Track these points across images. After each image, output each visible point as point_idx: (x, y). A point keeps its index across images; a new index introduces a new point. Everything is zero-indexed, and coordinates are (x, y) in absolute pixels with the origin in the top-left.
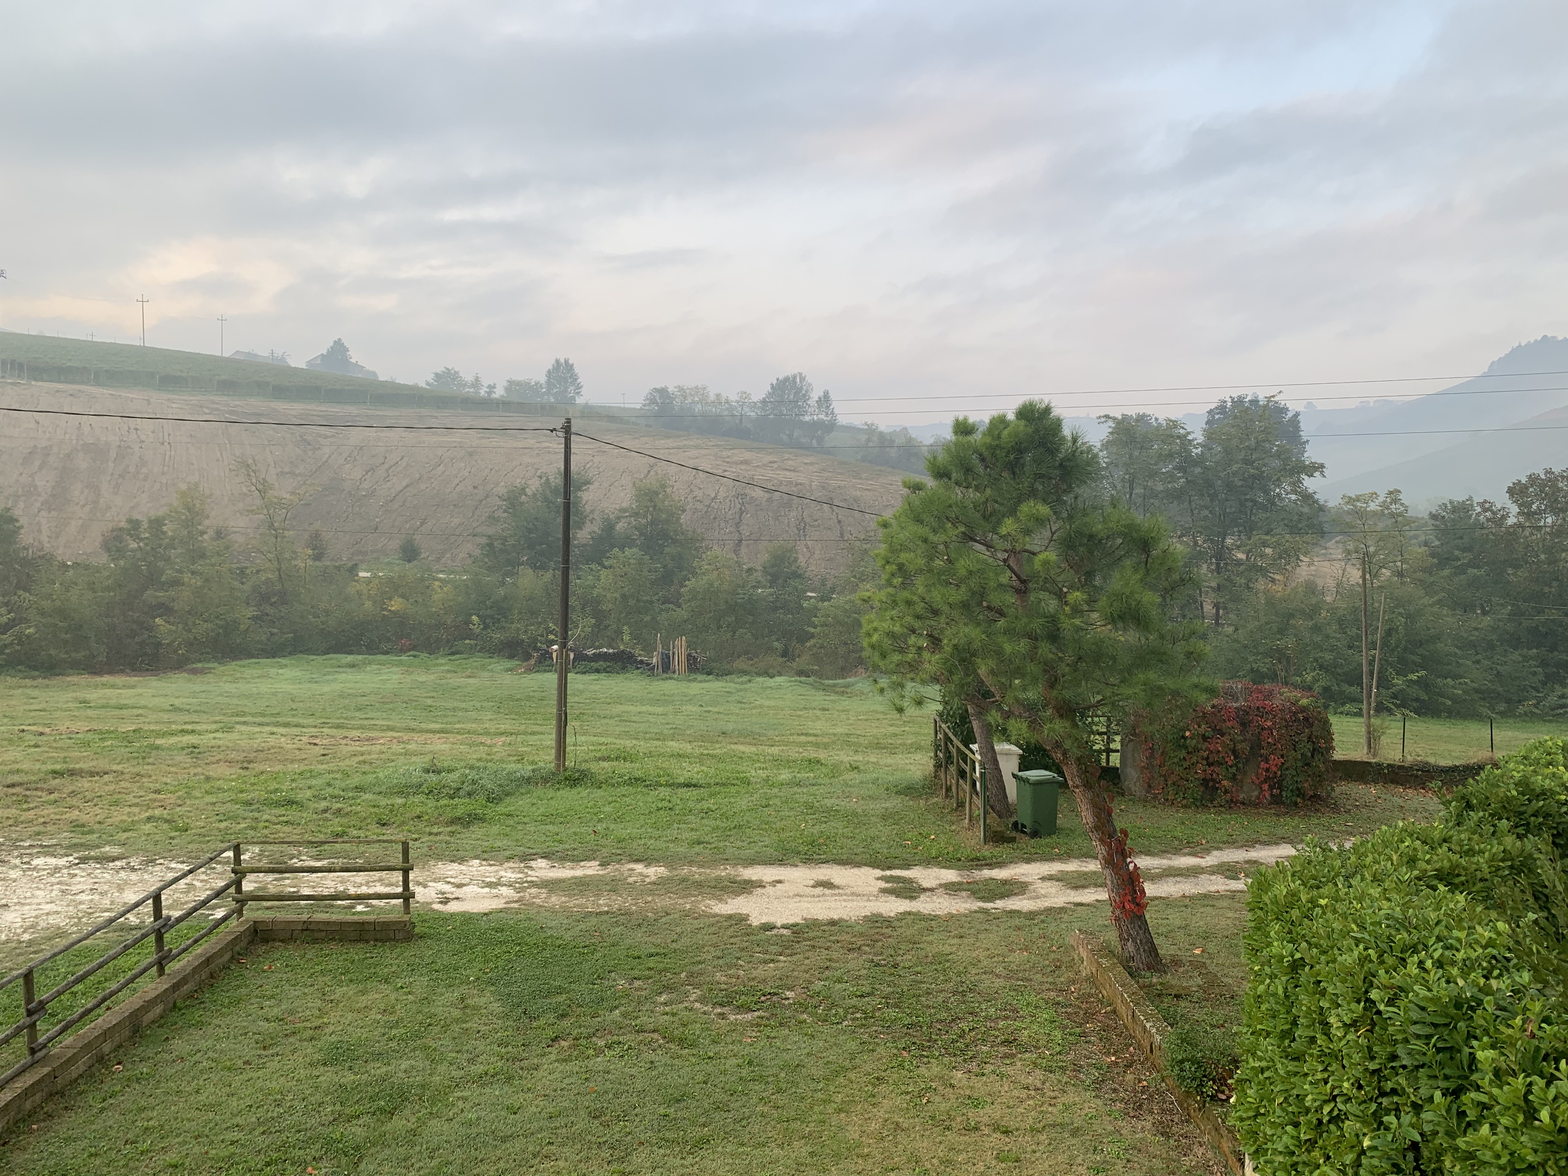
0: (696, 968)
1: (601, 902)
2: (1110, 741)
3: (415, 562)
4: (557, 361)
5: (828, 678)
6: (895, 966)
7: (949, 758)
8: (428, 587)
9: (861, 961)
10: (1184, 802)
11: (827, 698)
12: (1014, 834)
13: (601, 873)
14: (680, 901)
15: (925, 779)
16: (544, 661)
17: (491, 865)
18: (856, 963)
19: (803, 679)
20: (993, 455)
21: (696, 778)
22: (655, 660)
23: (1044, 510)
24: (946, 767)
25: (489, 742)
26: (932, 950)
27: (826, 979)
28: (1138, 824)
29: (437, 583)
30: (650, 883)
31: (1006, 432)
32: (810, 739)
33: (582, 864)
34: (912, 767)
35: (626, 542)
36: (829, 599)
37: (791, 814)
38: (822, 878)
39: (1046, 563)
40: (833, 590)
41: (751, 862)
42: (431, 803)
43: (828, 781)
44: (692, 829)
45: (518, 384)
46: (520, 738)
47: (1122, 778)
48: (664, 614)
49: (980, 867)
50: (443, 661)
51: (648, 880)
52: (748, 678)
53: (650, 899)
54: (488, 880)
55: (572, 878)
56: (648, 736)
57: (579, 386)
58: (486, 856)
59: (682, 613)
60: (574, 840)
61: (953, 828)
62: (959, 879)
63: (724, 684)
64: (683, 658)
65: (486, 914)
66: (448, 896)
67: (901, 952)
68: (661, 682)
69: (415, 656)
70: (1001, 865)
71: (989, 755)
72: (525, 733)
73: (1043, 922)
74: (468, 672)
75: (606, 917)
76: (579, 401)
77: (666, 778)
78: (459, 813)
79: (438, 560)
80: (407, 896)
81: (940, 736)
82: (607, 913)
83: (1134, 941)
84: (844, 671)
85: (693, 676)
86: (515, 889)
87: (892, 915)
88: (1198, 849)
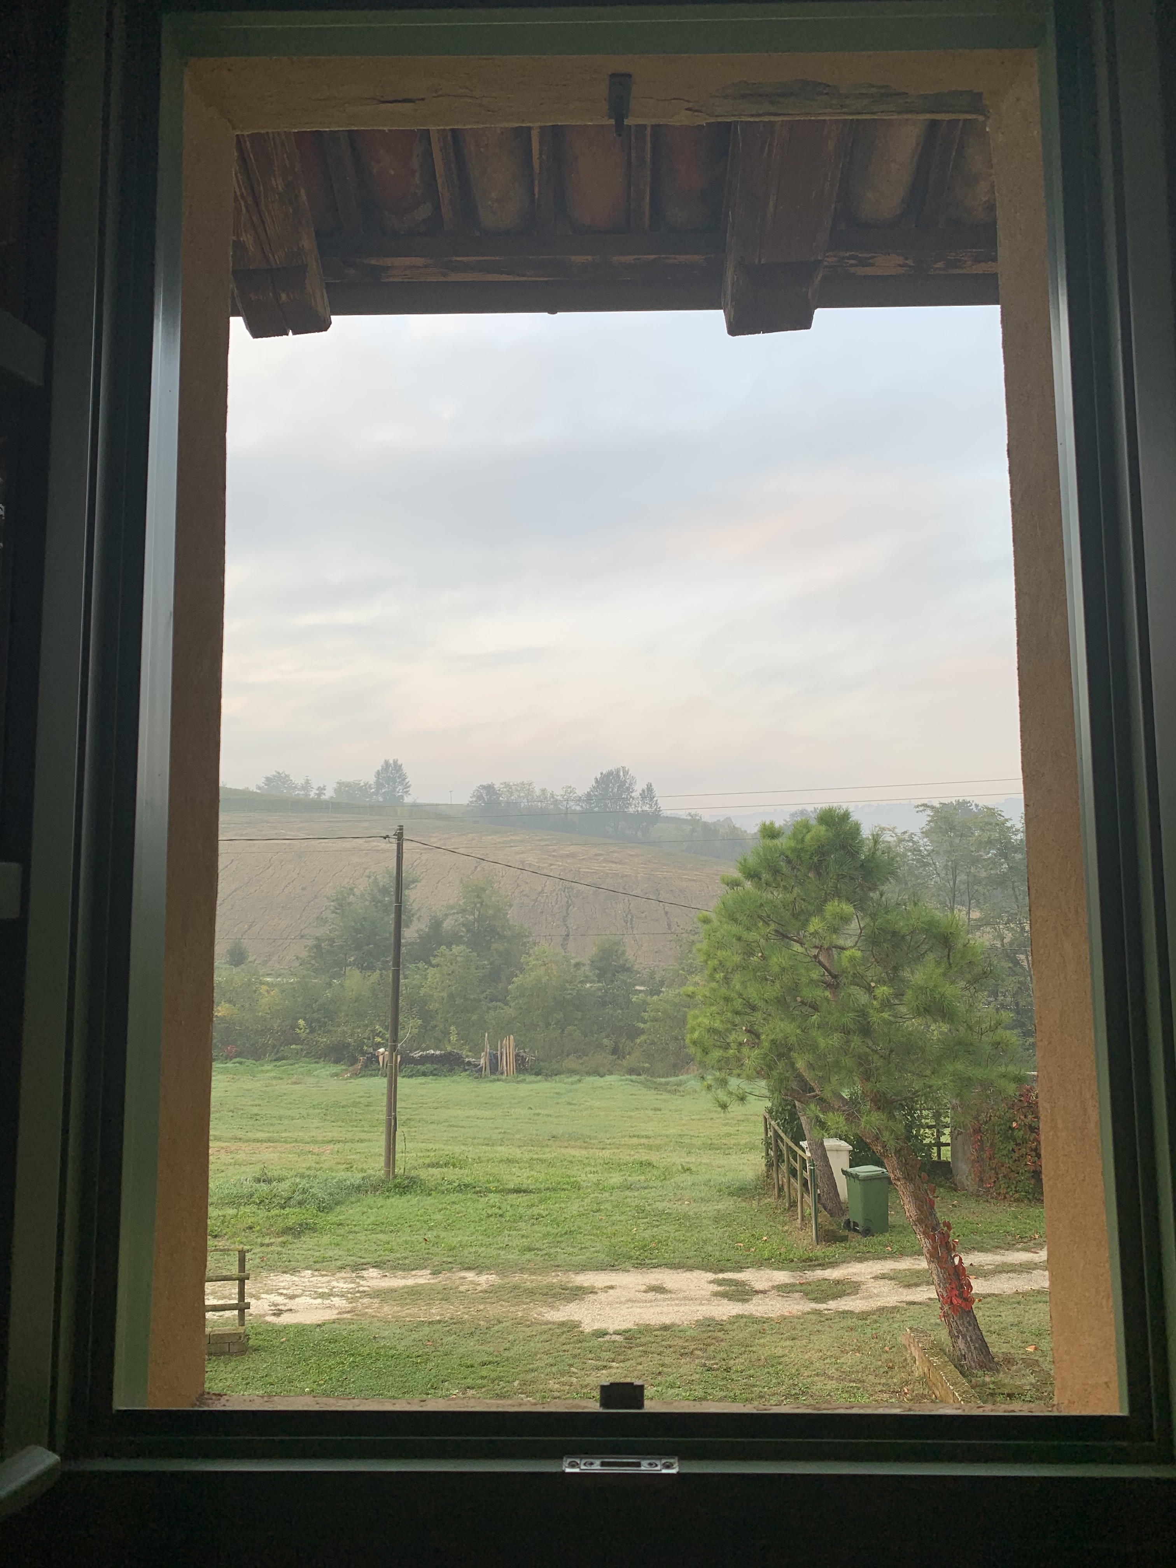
0: (530, 1376)
1: (433, 1311)
2: (940, 1134)
3: (243, 966)
4: (386, 762)
5: (659, 1076)
6: (728, 1370)
7: (780, 1156)
8: (255, 991)
9: (693, 1366)
10: (1017, 1196)
11: (659, 1097)
12: (846, 1232)
13: (432, 1281)
14: (512, 1309)
15: (758, 1179)
16: (370, 1065)
17: (323, 1276)
18: (688, 1368)
19: (634, 1077)
20: (799, 857)
21: (527, 1183)
22: (482, 1061)
23: (847, 908)
24: (778, 1166)
25: (316, 1151)
26: (764, 1352)
27: (659, 1385)
28: (970, 1220)
29: (264, 987)
30: (481, 1292)
31: (808, 837)
32: (643, 1141)
33: (414, 1272)
34: (745, 1168)
35: (453, 940)
36: (658, 993)
37: (623, 1218)
38: (654, 1283)
39: (852, 959)
40: (662, 983)
41: (583, 1268)
42: (262, 1213)
43: (660, 1184)
44: (523, 1236)
45: (348, 785)
46: (348, 1146)
47: (954, 1172)
48: (491, 1012)
49: (812, 1268)
50: (269, 1068)
51: (479, 1288)
52: (578, 1077)
53: (481, 1307)
54: (320, 1290)
55: (404, 1287)
56: (476, 1141)
57: (407, 786)
58: (318, 1266)
59: (510, 1011)
60: (405, 1249)
61: (786, 1228)
62: (792, 1281)
63: (554, 1085)
64: (512, 1059)
65: (319, 1325)
66: (280, 1307)
67: (734, 1356)
68: (489, 1084)
69: (241, 1063)
70: (833, 1265)
71: (819, 1151)
72: (352, 1141)
73: (876, 1322)
74: (294, 1079)
75: (438, 1327)
76: (408, 800)
77: (496, 1184)
78: (290, 1223)
79: (265, 963)
80: (242, 1307)
81: (770, 1134)
82: (439, 1322)
83: (964, 1337)
84: (676, 1068)
85: (521, 1077)
86: (347, 1299)
87: (725, 1318)
88: (1031, 1244)
